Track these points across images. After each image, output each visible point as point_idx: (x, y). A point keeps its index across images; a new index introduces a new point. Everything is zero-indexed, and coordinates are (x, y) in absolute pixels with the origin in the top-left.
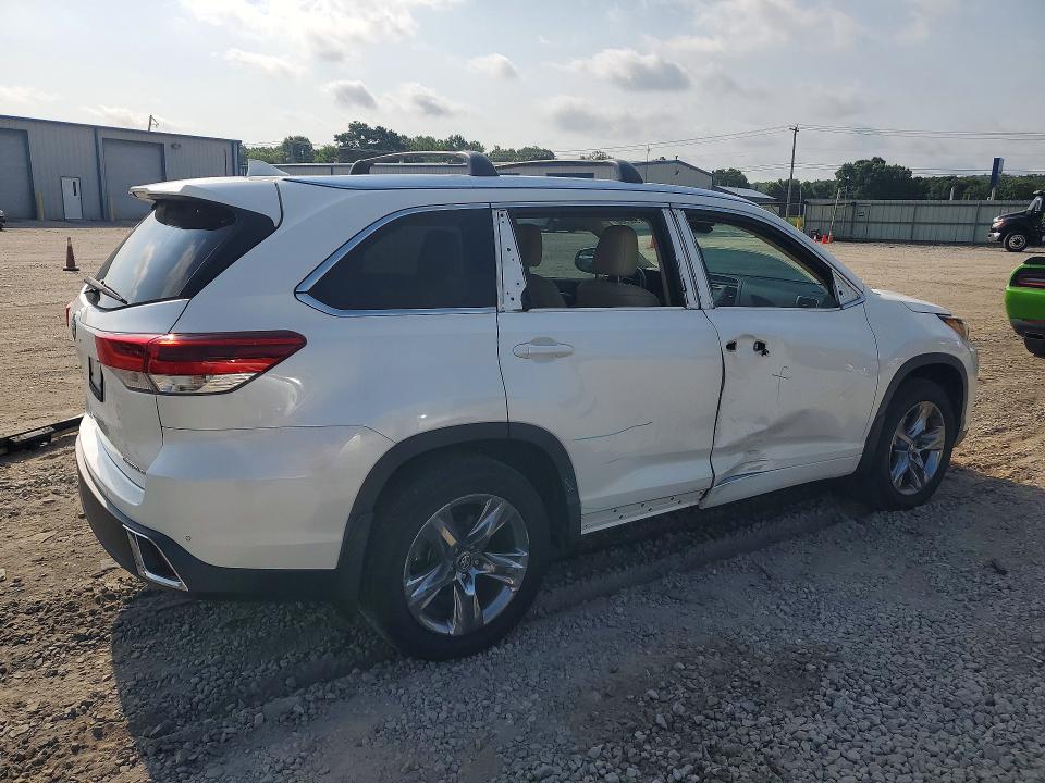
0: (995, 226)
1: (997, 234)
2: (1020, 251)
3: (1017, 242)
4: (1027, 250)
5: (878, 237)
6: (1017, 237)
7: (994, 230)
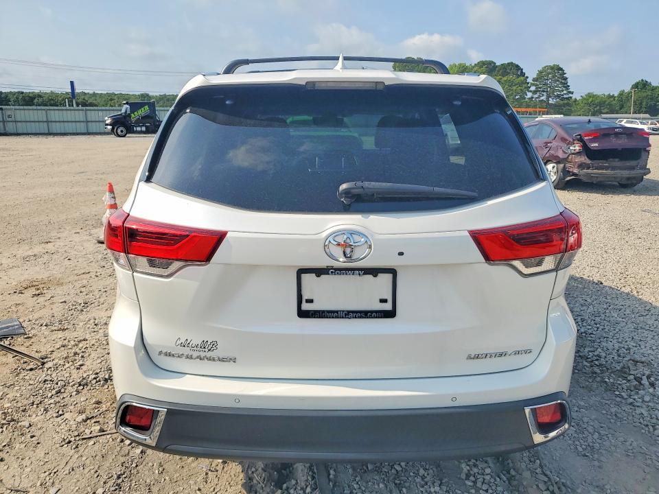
0: (108, 122)
1: (109, 127)
2: (124, 136)
3: (122, 131)
4: (128, 135)
5: (25, 132)
6: (121, 128)
7: (107, 125)
